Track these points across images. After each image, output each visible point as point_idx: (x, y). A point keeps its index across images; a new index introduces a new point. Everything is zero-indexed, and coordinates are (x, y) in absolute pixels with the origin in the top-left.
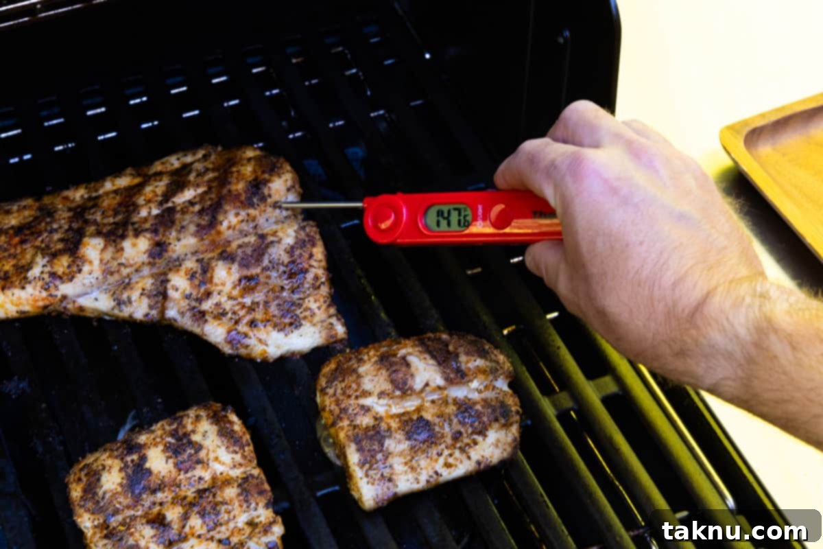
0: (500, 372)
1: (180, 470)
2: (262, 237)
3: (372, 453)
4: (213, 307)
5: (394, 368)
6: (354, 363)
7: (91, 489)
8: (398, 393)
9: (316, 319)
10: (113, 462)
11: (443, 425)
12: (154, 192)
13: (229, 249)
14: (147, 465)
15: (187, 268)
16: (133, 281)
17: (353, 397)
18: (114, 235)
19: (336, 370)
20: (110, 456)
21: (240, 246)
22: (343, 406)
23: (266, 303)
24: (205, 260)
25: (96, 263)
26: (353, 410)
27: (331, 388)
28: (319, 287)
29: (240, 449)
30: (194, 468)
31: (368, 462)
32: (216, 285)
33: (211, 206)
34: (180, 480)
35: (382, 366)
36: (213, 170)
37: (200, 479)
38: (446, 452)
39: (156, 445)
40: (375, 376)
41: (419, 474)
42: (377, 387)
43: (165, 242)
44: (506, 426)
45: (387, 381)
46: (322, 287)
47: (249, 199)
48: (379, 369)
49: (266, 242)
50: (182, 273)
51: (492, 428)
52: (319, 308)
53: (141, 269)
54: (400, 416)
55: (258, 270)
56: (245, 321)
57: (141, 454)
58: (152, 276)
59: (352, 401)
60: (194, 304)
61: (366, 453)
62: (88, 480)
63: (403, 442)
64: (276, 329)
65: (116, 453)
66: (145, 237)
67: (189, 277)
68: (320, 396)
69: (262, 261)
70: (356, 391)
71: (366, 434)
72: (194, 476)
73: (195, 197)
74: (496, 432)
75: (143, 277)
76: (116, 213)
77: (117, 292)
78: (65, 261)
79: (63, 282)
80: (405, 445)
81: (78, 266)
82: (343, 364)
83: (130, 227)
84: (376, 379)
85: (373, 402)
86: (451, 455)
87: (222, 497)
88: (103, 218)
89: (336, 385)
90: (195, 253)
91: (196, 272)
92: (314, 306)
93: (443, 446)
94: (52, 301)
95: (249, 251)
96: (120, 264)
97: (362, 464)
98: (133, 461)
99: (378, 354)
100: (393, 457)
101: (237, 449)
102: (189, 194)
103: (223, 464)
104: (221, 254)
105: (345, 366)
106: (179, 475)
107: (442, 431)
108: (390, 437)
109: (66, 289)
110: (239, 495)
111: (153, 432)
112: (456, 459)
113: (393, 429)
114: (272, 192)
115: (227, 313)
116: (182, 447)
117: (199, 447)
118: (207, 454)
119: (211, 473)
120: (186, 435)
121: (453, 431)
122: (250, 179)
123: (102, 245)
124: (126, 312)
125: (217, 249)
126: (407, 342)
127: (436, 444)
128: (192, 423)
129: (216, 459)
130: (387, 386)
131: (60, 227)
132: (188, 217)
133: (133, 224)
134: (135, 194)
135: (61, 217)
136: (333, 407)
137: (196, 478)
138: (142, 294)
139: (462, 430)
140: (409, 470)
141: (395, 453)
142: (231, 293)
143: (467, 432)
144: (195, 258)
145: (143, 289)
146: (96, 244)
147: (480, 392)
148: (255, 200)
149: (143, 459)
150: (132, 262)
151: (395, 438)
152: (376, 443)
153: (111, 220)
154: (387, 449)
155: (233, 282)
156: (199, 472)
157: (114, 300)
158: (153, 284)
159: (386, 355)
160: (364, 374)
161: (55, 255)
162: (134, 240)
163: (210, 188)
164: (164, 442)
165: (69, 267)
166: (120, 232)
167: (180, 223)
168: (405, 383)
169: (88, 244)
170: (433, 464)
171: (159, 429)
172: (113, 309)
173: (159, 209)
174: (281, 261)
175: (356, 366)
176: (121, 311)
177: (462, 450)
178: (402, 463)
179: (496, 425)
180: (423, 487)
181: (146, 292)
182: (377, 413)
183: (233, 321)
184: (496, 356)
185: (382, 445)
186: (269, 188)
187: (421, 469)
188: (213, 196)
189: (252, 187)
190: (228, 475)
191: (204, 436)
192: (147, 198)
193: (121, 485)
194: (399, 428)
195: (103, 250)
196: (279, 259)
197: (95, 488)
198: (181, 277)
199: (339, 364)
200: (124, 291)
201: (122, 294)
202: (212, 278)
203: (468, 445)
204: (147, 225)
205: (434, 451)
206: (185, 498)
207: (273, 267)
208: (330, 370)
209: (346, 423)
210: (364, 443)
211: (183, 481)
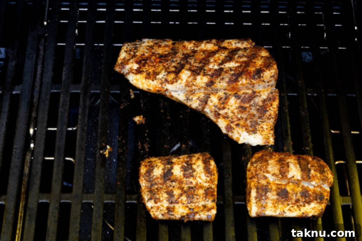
0: (326, 182)
1: (184, 177)
2: (254, 92)
3: (261, 195)
4: (224, 113)
5: (282, 166)
6: (268, 157)
7: (149, 172)
8: (280, 176)
9: (263, 133)
10: (161, 165)
11: (293, 194)
12: (219, 57)
13: (239, 93)
14: (172, 171)
15: (219, 95)
16: (196, 92)
17: (262, 171)
18: (195, 72)
19: (260, 157)
20: (161, 162)
21: (244, 93)
22: (257, 173)
23: (246, 119)
24: (228, 94)
25: (184, 81)
26: (260, 176)
27: (255, 164)
28: (270, 119)
29: (210, 176)
30: (190, 178)
31: (259, 198)
32: (228, 105)
33: (238, 73)
34: (183, 181)
35: (278, 163)
36: (246, 57)
37: (191, 182)
38: (291, 205)
39: (178, 164)
40: (274, 166)
41: (277, 209)
42: (273, 171)
43: (214, 82)
44: (320, 203)
45: (278, 170)
46: (272, 120)
47: (254, 76)
48: (277, 164)
49: (256, 95)
50: (217, 96)
51: (313, 202)
52: (267, 129)
53: (201, 89)
54: (278, 185)
55: (248, 105)
56: (235, 123)
57: (172, 166)
58: (204, 93)
59: (262, 173)
60: (217, 110)
61: (259, 195)
62: (149, 168)
63: (275, 195)
64: (246, 131)
65: (163, 162)
66: (207, 77)
67: (219, 99)
68: (250, 165)
69: (250, 102)
70: (264, 169)
71: (262, 187)
72: (189, 181)
73: (233, 67)
74: (315, 204)
75: (200, 92)
76: (200, 63)
77: (188, 95)
78: (172, 76)
79: (169, 84)
80: (275, 197)
81: (176, 79)
82: (264, 156)
83: (202, 71)
84: (274, 168)
85: (269, 176)
86: (292, 207)
87: (197, 193)
88: (194, 63)
89: (258, 164)
90: (225, 90)
91: (222, 98)
92: (265, 127)
93: (290, 203)
94: (162, 89)
95: (247, 96)
96: (193, 84)
97: (256, 198)
98: (168, 167)
99: (279, 157)
100: (268, 200)
101: (209, 175)
102: (232, 65)
103: (202, 180)
104: (235, 94)
105: (264, 157)
106: (184, 178)
107: (292, 197)
108: (270, 192)
109: (169, 87)
110: (204, 194)
111: (179, 158)
112: (294, 209)
113: (272, 190)
114: (264, 76)
115: (229, 118)
116: (188, 169)
117: (194, 171)
118: (197, 174)
119: (196, 182)
120: (191, 164)
121: (297, 198)
122: (257, 68)
123: (189, 75)
124: (189, 103)
125: (235, 91)
126: (293, 157)
127: (287, 201)
128: (195, 160)
129: (200, 177)
130: (277, 172)
131: (176, 61)
132: (227, 75)
133: (205, 70)
134: (211, 56)
135: (179, 57)
136: (253, 172)
137: (190, 182)
138: (198, 99)
139: (301, 199)
140: (273, 207)
141: (270, 199)
142: (233, 110)
143: (302, 200)
144: (224, 92)
145: (199, 97)
146: (187, 73)
147: (315, 187)
148: (256, 77)
149: (172, 168)
150: (198, 85)
151: (272, 193)
152: (264, 192)
153: (197, 65)
154: (268, 196)
155: (236, 107)
156: (191, 179)
157: (186, 97)
158: (203, 97)
159: (282, 159)
160: (270, 164)
161: (169, 73)
162: (202, 77)
163: (241, 65)
164: (182, 164)
165: (173, 79)
166: (198, 71)
167: (223, 76)
168: (285, 173)
169: (184, 73)
170: (284, 208)
171: (182, 158)
172: (184, 100)
173: (218, 67)
174: (258, 104)
175: (268, 159)
176: (187, 102)
177: (298, 206)
178: (271, 203)
179: (315, 202)
180: (277, 215)
181: (199, 98)
182: (269, 181)
183: (231, 121)
184: (328, 174)
185: (266, 194)
186: (264, 74)
187: (279, 208)
188: (240, 70)
189: (257, 71)
190: (202, 184)
191: (198, 167)
192: (215, 59)
193: (161, 175)
194: (275, 190)
195: (189, 77)
196: (258, 103)
197: (151, 172)
198: (216, 98)
199: (262, 156)
200: (191, 95)
201: (190, 96)
202: (227, 102)
203: (301, 205)
204: (210, 73)
205: (286, 203)
206: (183, 188)
207: (254, 106)
208: (258, 156)
209: (256, 180)
210: (259, 191)
211: (184, 181)
